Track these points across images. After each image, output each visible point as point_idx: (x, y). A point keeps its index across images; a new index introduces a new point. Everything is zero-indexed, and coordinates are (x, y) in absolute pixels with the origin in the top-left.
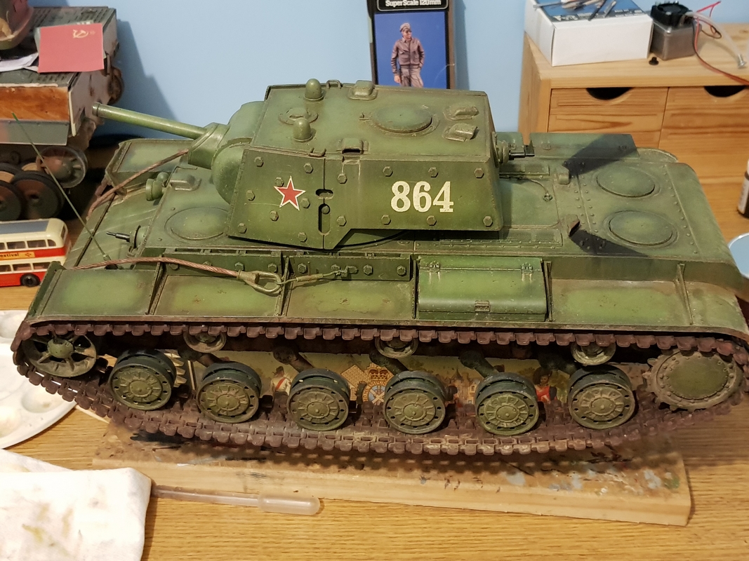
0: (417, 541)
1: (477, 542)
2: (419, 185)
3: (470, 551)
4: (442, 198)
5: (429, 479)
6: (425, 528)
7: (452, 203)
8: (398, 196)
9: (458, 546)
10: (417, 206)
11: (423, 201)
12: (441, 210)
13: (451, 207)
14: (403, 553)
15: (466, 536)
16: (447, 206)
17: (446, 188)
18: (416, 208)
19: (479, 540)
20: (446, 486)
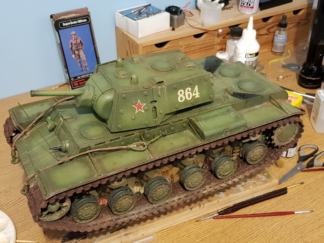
0: (198, 233)
1: (218, 224)
2: (187, 89)
3: (218, 228)
4: (195, 93)
5: (193, 208)
6: (197, 227)
7: (199, 93)
8: (180, 96)
9: (213, 228)
10: (188, 98)
11: (189, 95)
12: (196, 97)
13: (199, 95)
14: (196, 240)
15: (213, 224)
16: (197, 95)
17: (196, 88)
18: (187, 99)
19: (218, 223)
20: (200, 208)
